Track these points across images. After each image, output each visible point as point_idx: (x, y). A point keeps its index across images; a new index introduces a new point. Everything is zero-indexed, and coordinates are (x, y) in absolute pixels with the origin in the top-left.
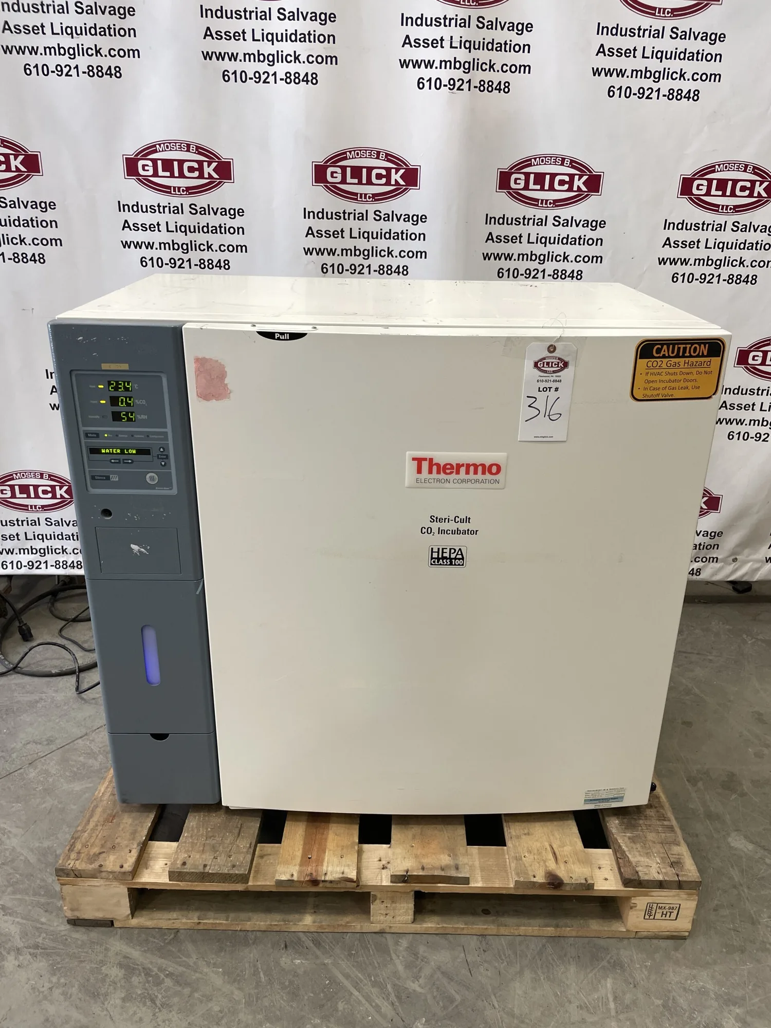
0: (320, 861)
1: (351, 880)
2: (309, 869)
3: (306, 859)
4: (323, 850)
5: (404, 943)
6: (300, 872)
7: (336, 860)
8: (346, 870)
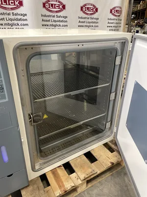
0: (64, 186)
1: (73, 186)
2: (63, 189)
3: (60, 187)
4: (62, 182)
5: (86, 193)
6: (61, 191)
7: (67, 183)
8: (71, 184)
